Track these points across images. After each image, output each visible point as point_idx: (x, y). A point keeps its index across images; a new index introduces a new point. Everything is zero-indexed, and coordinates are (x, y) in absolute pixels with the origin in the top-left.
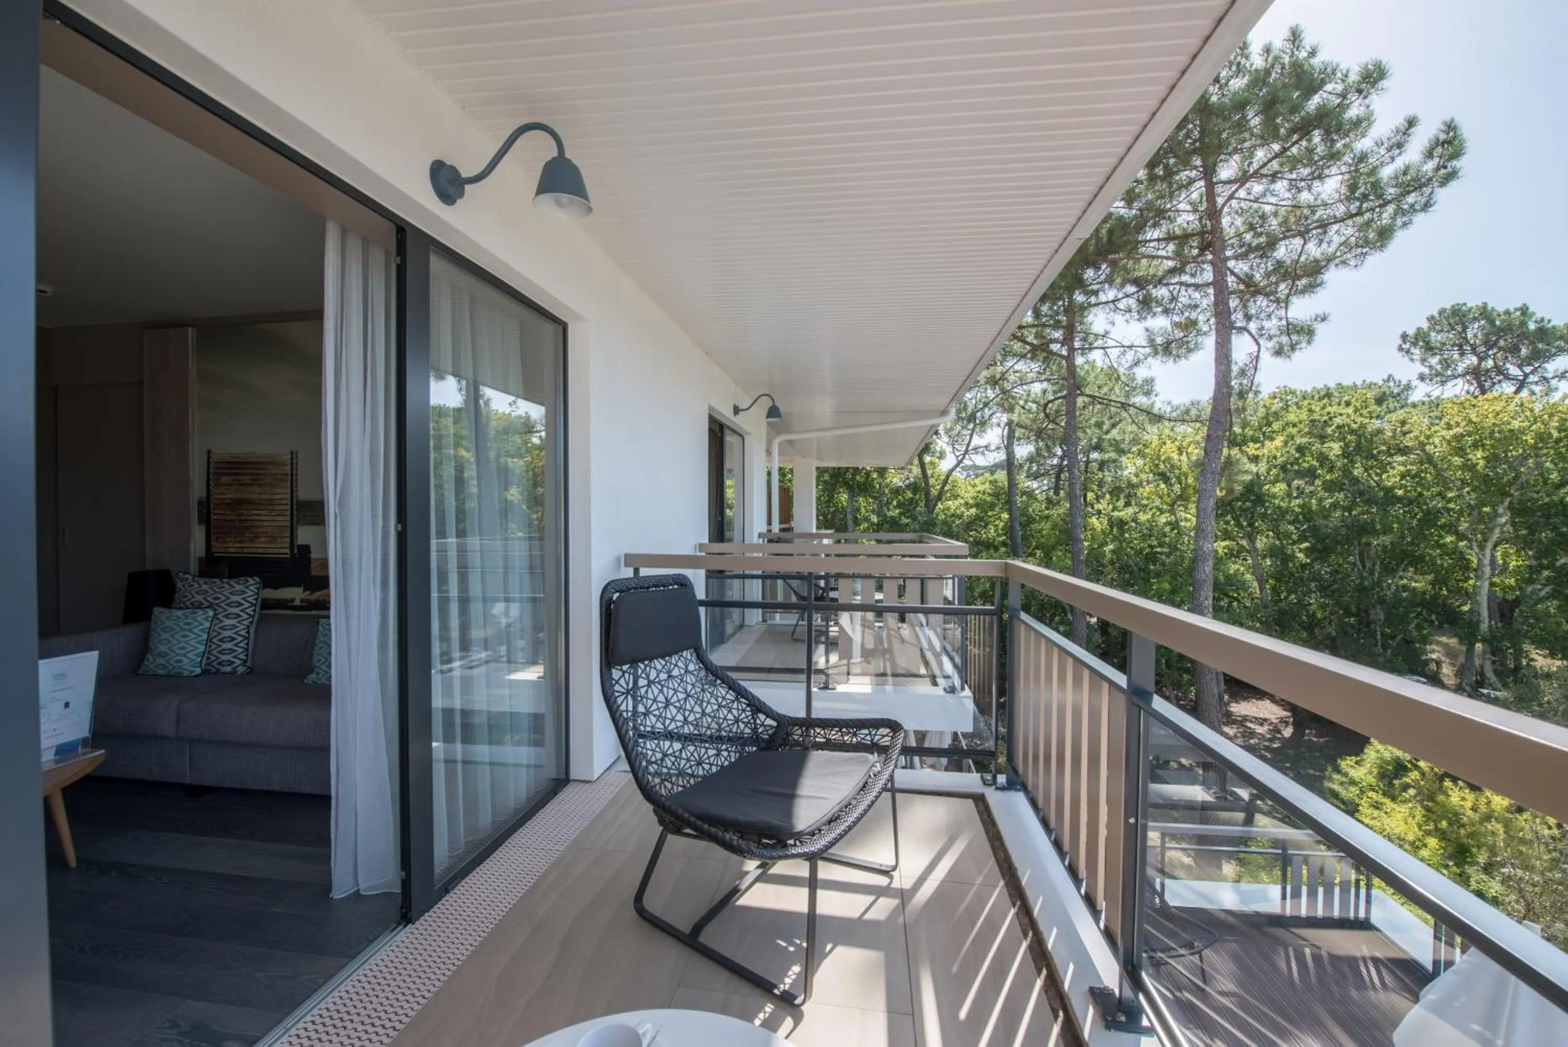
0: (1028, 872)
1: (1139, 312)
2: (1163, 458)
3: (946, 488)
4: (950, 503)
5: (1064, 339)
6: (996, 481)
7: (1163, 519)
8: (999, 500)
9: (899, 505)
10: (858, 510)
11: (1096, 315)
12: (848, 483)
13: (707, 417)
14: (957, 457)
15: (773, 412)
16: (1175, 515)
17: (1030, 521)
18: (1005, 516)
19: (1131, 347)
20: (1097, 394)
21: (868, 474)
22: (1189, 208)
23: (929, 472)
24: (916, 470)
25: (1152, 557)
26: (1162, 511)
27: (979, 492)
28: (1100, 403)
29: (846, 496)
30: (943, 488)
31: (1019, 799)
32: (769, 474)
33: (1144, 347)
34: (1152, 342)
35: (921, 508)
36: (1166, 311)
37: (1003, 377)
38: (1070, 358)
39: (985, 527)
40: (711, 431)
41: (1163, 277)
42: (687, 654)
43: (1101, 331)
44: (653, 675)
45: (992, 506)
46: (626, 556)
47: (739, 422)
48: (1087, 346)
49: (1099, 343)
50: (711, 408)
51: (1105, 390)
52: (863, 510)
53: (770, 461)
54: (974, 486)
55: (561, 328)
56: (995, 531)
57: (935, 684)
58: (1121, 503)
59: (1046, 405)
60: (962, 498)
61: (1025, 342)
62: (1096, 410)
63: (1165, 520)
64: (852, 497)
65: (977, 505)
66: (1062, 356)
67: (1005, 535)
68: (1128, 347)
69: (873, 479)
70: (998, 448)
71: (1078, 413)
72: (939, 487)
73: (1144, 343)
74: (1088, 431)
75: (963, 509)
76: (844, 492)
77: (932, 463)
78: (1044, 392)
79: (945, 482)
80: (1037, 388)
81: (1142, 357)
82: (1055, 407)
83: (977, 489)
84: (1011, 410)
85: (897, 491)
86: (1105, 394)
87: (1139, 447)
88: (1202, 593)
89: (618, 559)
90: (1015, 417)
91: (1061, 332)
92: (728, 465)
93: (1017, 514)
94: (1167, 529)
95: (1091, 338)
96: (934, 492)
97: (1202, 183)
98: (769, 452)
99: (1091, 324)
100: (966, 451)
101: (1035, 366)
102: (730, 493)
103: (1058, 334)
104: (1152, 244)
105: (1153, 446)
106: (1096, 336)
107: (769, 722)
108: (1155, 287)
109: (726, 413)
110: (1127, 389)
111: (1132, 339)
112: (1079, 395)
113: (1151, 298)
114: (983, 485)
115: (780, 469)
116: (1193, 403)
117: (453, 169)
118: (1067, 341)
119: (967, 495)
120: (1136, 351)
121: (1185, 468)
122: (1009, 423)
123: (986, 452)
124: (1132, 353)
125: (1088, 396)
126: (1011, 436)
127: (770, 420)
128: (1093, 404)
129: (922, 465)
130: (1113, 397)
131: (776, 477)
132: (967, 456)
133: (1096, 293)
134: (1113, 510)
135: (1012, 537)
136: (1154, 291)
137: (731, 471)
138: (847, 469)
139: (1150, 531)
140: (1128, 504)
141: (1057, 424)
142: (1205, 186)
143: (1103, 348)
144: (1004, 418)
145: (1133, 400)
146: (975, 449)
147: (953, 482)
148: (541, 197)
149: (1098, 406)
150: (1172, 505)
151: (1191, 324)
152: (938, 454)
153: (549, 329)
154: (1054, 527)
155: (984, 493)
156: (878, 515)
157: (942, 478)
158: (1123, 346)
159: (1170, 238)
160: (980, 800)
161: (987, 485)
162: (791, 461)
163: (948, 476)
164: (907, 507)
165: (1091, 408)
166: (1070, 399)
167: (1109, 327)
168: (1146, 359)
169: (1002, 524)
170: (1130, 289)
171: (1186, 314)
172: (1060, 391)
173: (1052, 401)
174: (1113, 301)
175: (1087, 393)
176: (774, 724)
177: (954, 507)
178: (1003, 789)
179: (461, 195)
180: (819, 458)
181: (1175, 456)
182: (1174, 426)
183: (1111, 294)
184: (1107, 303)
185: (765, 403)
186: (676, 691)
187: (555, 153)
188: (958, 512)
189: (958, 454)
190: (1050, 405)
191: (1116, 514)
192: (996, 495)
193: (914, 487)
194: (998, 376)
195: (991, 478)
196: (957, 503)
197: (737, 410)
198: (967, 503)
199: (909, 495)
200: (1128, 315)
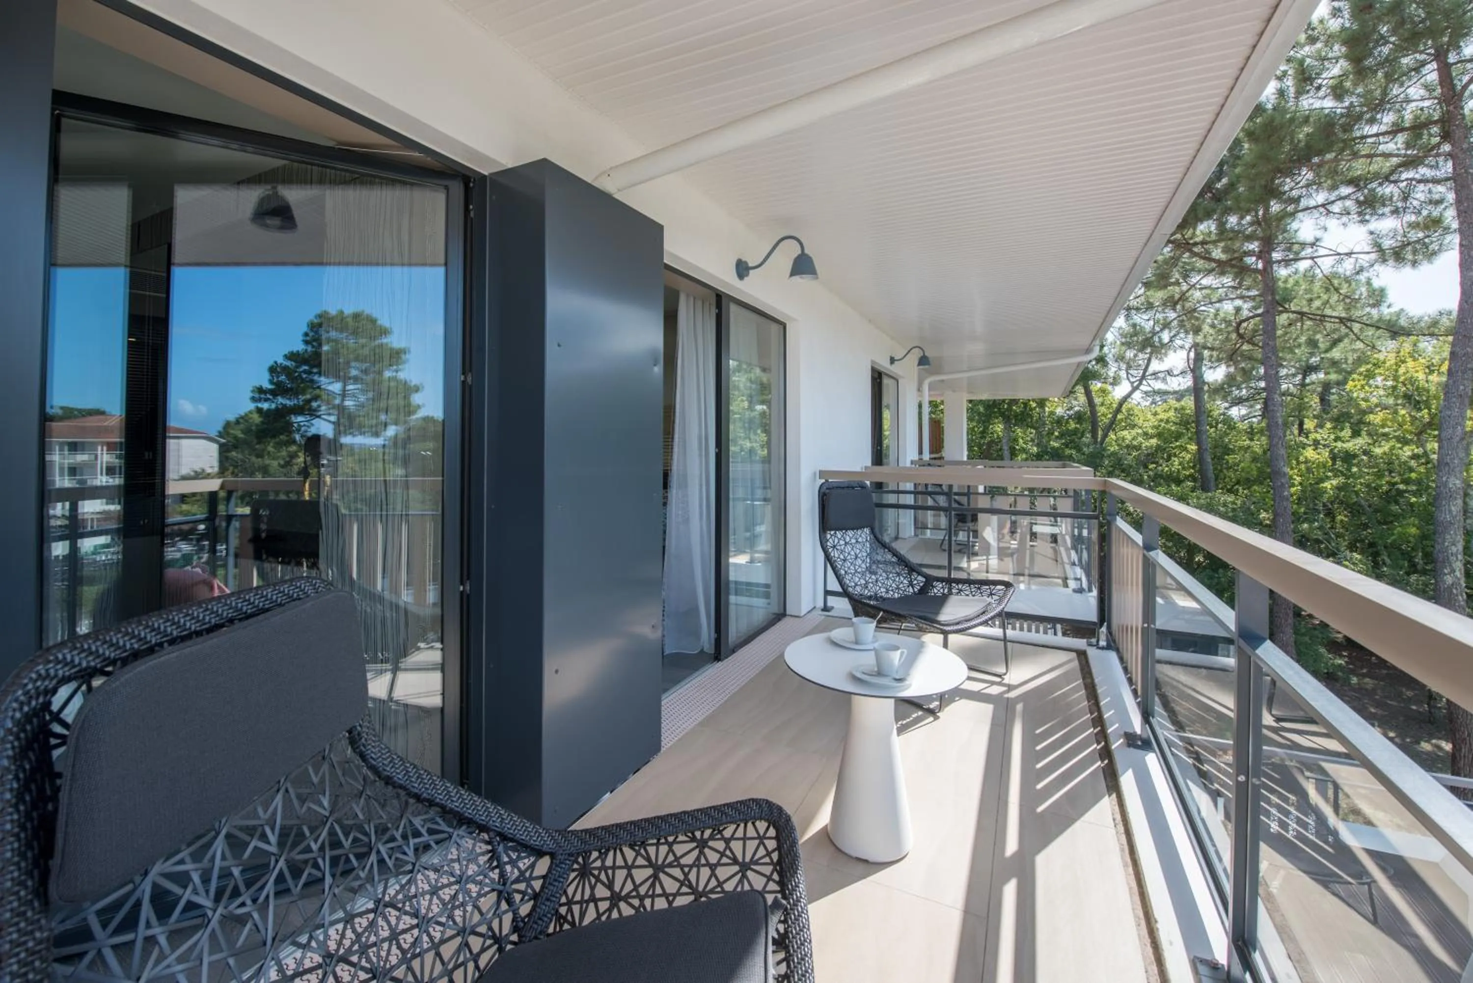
0: (1105, 688)
1: (1360, 214)
2: (1402, 379)
3: (1119, 417)
4: (1125, 433)
5: (1260, 252)
6: (1183, 408)
7: (1407, 452)
8: (1188, 429)
9: (1062, 435)
10: (1015, 440)
11: (1301, 221)
12: (1004, 413)
13: (870, 368)
14: (1132, 383)
15: (923, 361)
16: (1423, 446)
17: (1228, 451)
18: (1193, 447)
19: (1349, 254)
20: (1305, 310)
21: (1026, 404)
22: (1422, 92)
23: (1097, 400)
24: (1082, 398)
25: (1393, 496)
26: (1405, 442)
27: (1161, 420)
28: (1311, 319)
29: (1001, 426)
30: (1115, 416)
31: (1113, 656)
32: (920, 406)
33: (1368, 253)
34: (1378, 248)
35: (1087, 438)
36: (1396, 212)
37: (1183, 297)
38: (1267, 271)
39: (1169, 459)
40: (874, 379)
41: (1392, 172)
42: (867, 530)
43: (1310, 239)
44: (848, 539)
45: (1178, 436)
46: (820, 472)
47: (895, 369)
48: (1291, 257)
49: (1308, 251)
50: (873, 362)
51: (1317, 303)
52: (1021, 441)
53: (921, 396)
54: (1155, 414)
55: (782, 327)
56: (1180, 464)
57: (1066, 585)
58: (1347, 433)
59: (1239, 324)
60: (1140, 428)
61: (1210, 260)
62: (1305, 327)
63: (1409, 453)
64: (1008, 429)
65: (1159, 435)
66: (1256, 271)
67: (1193, 467)
68: (1346, 254)
69: (1031, 410)
70: (1183, 373)
71: (1279, 333)
72: (1110, 416)
73: (1367, 249)
74: (1297, 351)
75: (1140, 439)
76: (999, 423)
77: (1103, 391)
78: (1238, 310)
79: (1118, 410)
80: (1228, 307)
81: (1366, 265)
82: (1251, 327)
83: (1159, 417)
84: (1197, 330)
85: (1059, 421)
86: (1318, 309)
87: (1369, 366)
88: (1448, 537)
89: (815, 474)
90: (1200, 339)
91: (1256, 243)
92: (885, 401)
93: (1208, 444)
94: (1413, 463)
95: (1296, 247)
96: (1104, 421)
97: (1435, 65)
98: (919, 390)
99: (1296, 231)
100: (1143, 377)
101: (1228, 280)
102: (886, 424)
103: (1254, 246)
104: (1370, 140)
105: (1388, 364)
106: (1303, 245)
107: (920, 578)
108: (1381, 184)
109: (884, 364)
110: (1348, 301)
111: (1352, 247)
112: (1282, 312)
113: (1375, 197)
114: (1167, 413)
115: (930, 402)
116: (1441, 314)
117: (746, 263)
118: (1264, 254)
119: (1146, 424)
120: (1357, 259)
121: (1433, 389)
122: (1195, 345)
123: (1168, 378)
124: (1352, 260)
125: (1294, 312)
126: (1199, 359)
127: (921, 367)
128: (1302, 320)
129: (1088, 393)
130: (1328, 312)
131: (926, 409)
132: (1144, 382)
133: (1297, 200)
134: (1335, 440)
135: (1202, 472)
136: (1379, 189)
137: (888, 407)
138: (1004, 401)
139: (1390, 464)
140: (1356, 434)
141: (1254, 344)
142: (1438, 69)
143: (1312, 258)
144: (1190, 340)
145: (1356, 314)
146: (1154, 374)
147: (1129, 410)
148: (794, 278)
149: (1309, 323)
150: (1419, 434)
151: (1435, 223)
152: (1111, 380)
153: (774, 327)
154: (1255, 459)
155: (1167, 422)
156: (1038, 445)
157: (1115, 406)
158: (1339, 254)
159: (1396, 130)
160: (1082, 655)
161: (1171, 413)
162: (942, 395)
163: (1121, 405)
164: (1072, 439)
165: (1299, 324)
166: (1268, 318)
167: (1319, 234)
168: (1372, 266)
169: (1189, 456)
170: (1345, 190)
171: (1425, 213)
172: (1255, 308)
173: (1248, 319)
174: (1323, 205)
175: (1293, 309)
176: (924, 580)
177: (1129, 437)
178: (1103, 648)
179: (747, 275)
180: (970, 392)
181: (1421, 376)
182: (1418, 341)
183: (1320, 198)
184: (1315, 207)
185: (916, 355)
186: (861, 551)
187: (800, 252)
188: (1135, 443)
189: (1132, 380)
190: (1244, 325)
191: (1339, 444)
192: (1184, 422)
193: (1079, 417)
194: (1177, 296)
195: (1178, 405)
196: (1134, 432)
197: (892, 360)
198: (1146, 434)
199: (1072, 425)
200: (1345, 219)
